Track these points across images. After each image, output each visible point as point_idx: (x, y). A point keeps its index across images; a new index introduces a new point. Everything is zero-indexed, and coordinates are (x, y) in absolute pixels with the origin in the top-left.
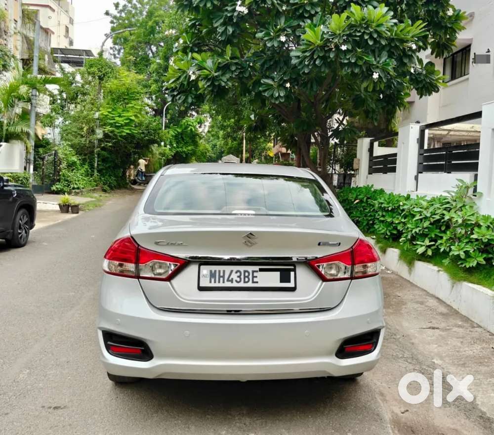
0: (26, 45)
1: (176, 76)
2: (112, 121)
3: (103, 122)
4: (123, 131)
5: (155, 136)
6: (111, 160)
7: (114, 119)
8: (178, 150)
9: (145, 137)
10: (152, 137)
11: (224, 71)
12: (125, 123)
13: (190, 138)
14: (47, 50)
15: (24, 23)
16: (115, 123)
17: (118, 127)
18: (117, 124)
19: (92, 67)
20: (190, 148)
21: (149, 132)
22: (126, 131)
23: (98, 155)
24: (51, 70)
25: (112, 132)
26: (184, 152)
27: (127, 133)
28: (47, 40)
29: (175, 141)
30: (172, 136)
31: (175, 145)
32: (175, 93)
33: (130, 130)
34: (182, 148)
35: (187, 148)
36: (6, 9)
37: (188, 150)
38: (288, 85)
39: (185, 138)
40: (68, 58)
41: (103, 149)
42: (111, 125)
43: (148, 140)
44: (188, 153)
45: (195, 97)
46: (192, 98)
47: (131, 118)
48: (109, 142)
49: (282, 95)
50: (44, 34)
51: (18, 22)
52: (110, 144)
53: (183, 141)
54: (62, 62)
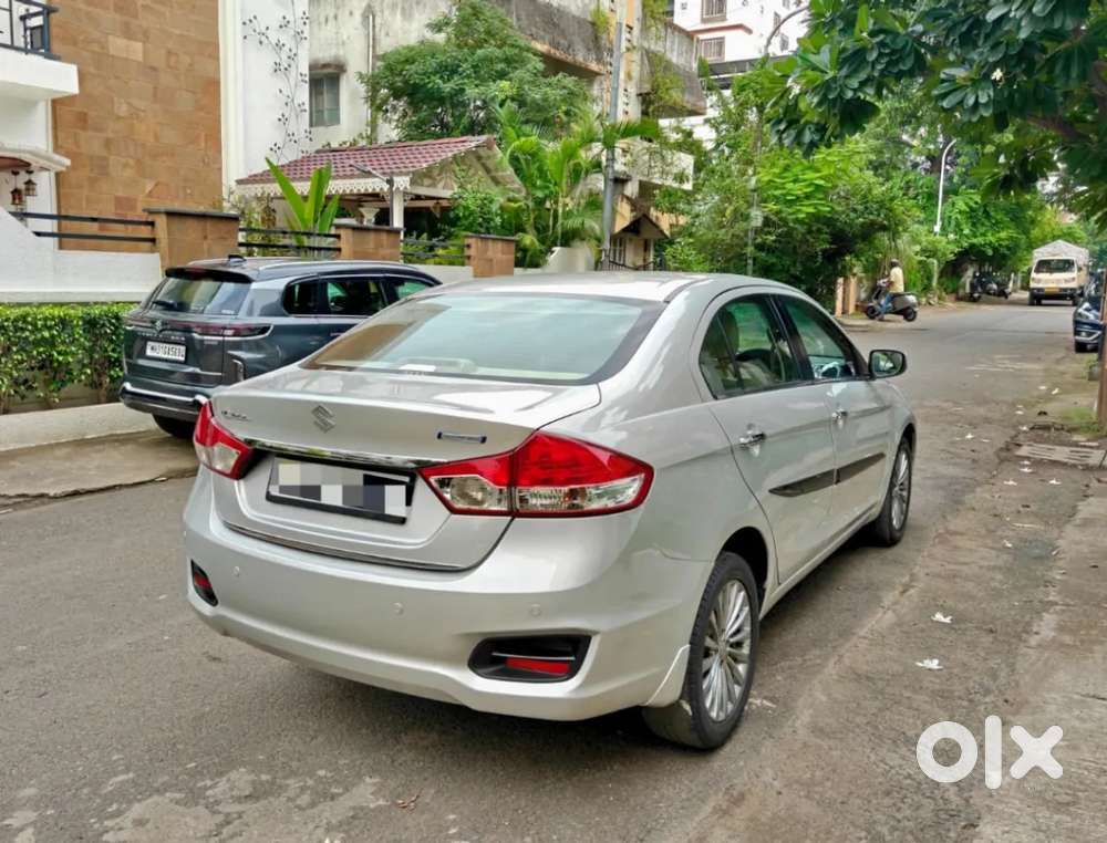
0: (647, 69)
1: (777, 90)
2: (777, 193)
3: (761, 195)
4: (799, 211)
5: (879, 215)
6: (780, 267)
7: (784, 188)
8: (975, 241)
9: (857, 218)
10: (871, 217)
11: (854, 66)
12: (806, 193)
13: (1007, 213)
14: (691, 68)
15: (645, 29)
16: (784, 195)
17: (790, 203)
18: (789, 198)
19: (744, 90)
20: (1003, 235)
21: (866, 208)
22: (807, 209)
23: (755, 259)
24: (695, 105)
25: (778, 213)
26: (990, 244)
27: (808, 213)
28: (691, 51)
29: (967, 224)
30: (960, 212)
31: (966, 231)
32: (782, 127)
33: (815, 206)
34: (983, 235)
35: (997, 235)
36: (612, 10)
37: (1000, 239)
38: (998, 74)
39: (992, 214)
40: (724, 79)
41: (760, 247)
42: (777, 199)
43: (862, 225)
44: (1000, 245)
45: (817, 130)
46: (812, 133)
47: (817, 182)
48: (769, 233)
49: (983, 100)
50: (686, 40)
51: (635, 29)
52: (774, 238)
53: (989, 221)
54: (722, 88)
